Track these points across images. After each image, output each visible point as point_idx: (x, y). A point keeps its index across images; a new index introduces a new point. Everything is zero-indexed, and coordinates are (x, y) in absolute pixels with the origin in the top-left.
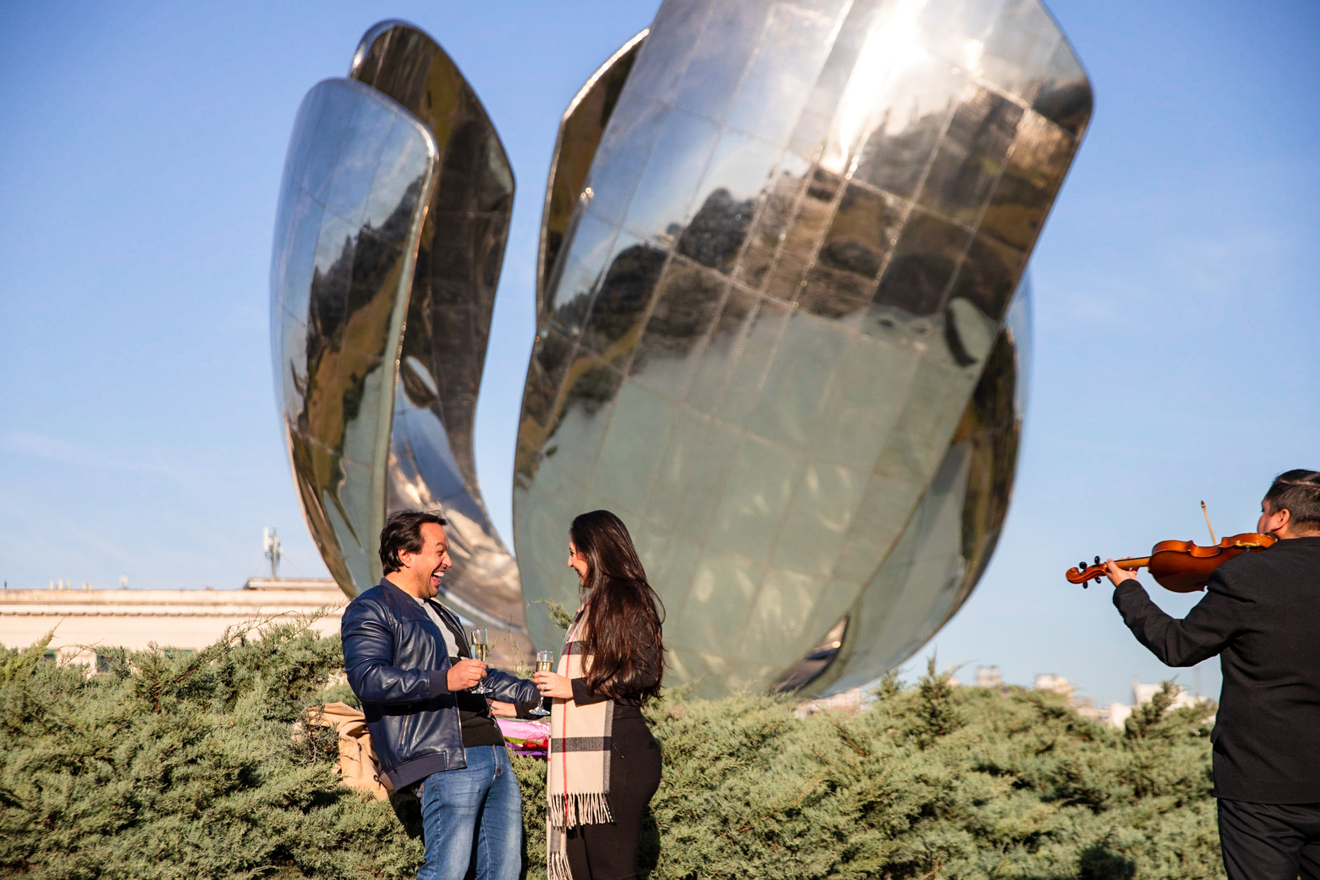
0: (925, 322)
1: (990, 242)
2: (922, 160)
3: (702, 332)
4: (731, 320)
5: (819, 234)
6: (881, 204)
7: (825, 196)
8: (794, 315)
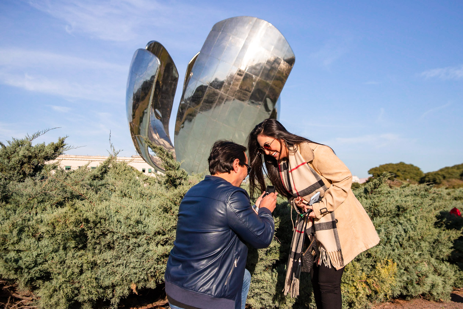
0: (260, 103)
1: (274, 87)
2: (261, 69)
3: (215, 103)
4: (221, 100)
5: (239, 83)
6: (252, 77)
7: (241, 75)
8: (234, 99)
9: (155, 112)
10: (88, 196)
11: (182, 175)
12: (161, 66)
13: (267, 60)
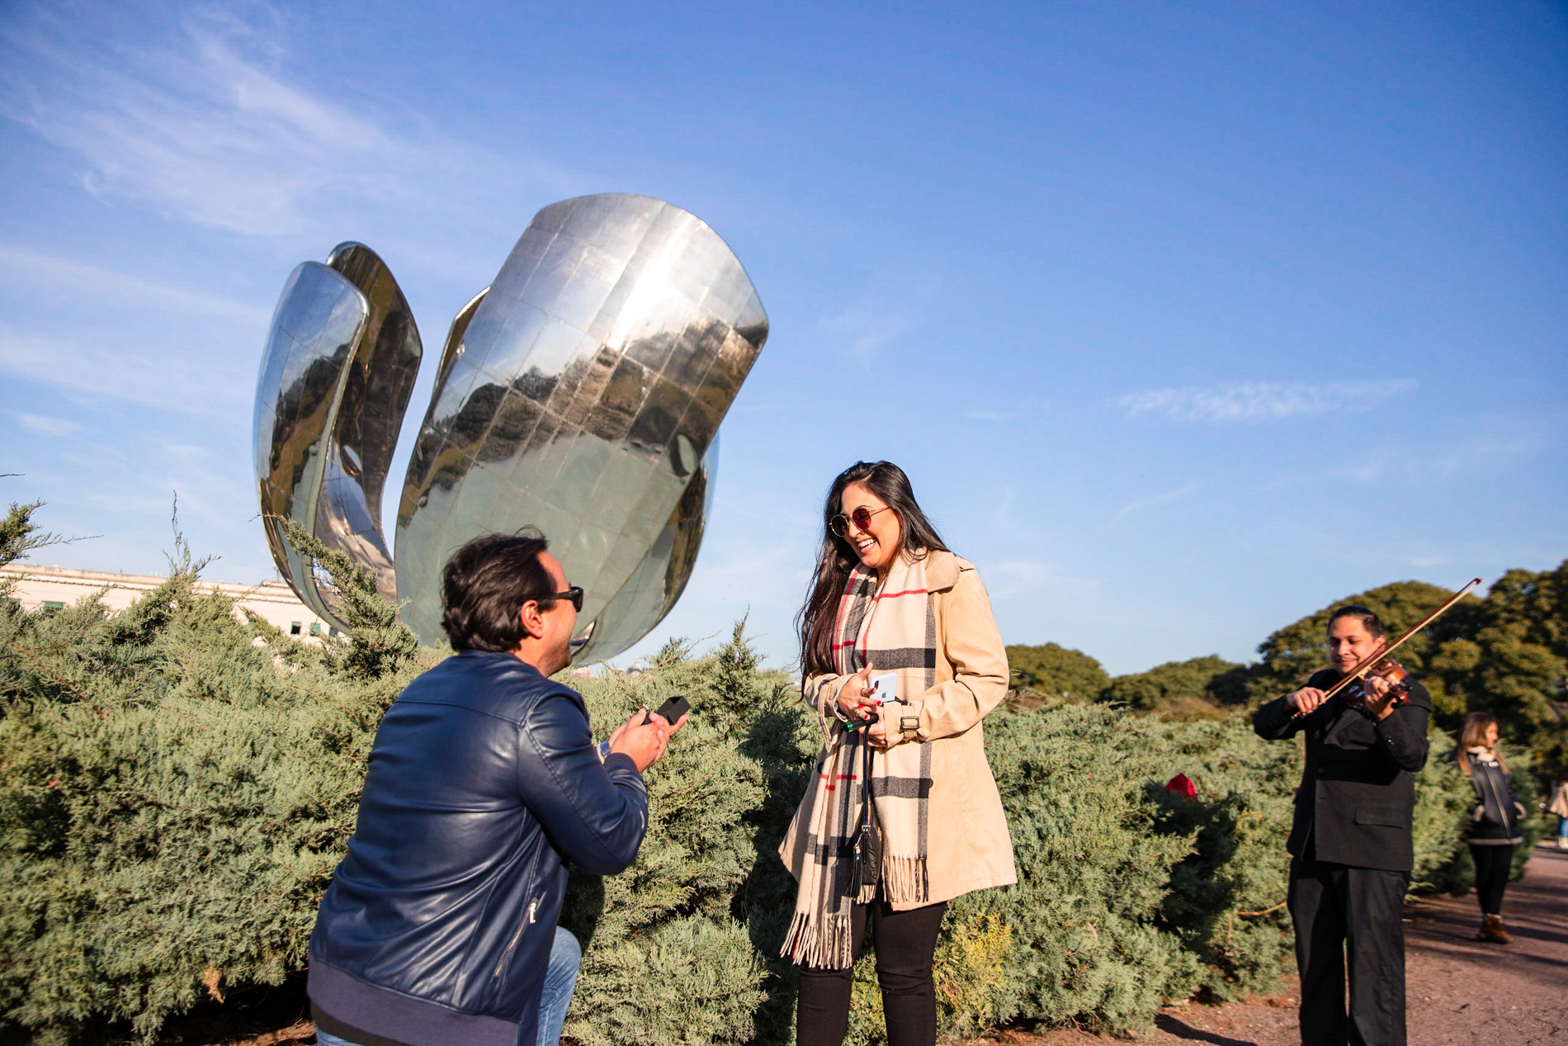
1: (703, 405)
4: (544, 433)
5: (602, 387)
6: (641, 372)
7: (607, 363)
8: (582, 433)
9: (343, 454)
10: (89, 692)
11: (400, 644)
12: (369, 320)
13: (686, 326)
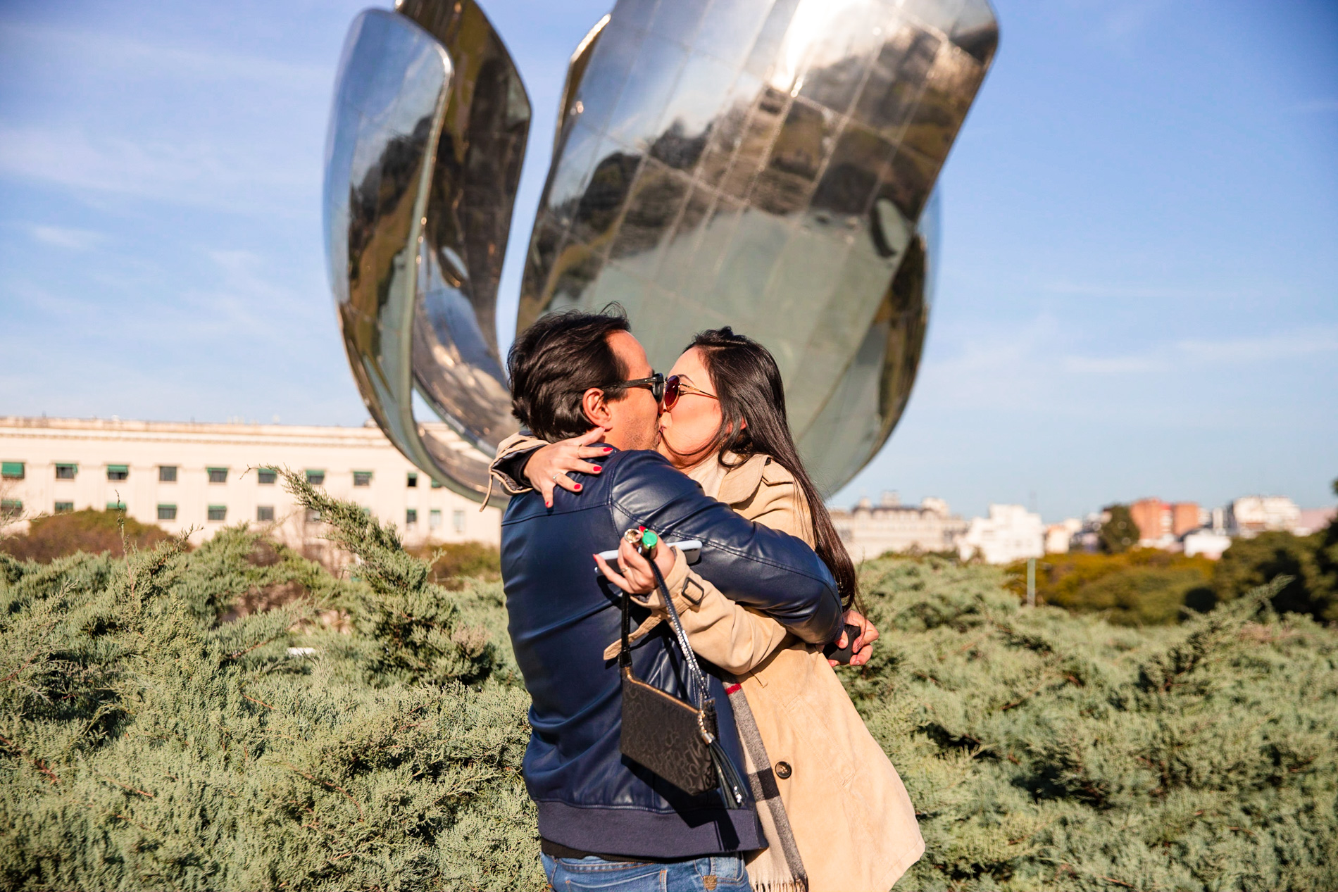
0: (854, 220)
1: (912, 154)
2: (855, 83)
3: (669, 224)
4: (694, 214)
5: (767, 144)
6: (820, 117)
7: (773, 110)
8: (746, 210)
9: (443, 261)
11: (433, 611)
13: (881, 42)
